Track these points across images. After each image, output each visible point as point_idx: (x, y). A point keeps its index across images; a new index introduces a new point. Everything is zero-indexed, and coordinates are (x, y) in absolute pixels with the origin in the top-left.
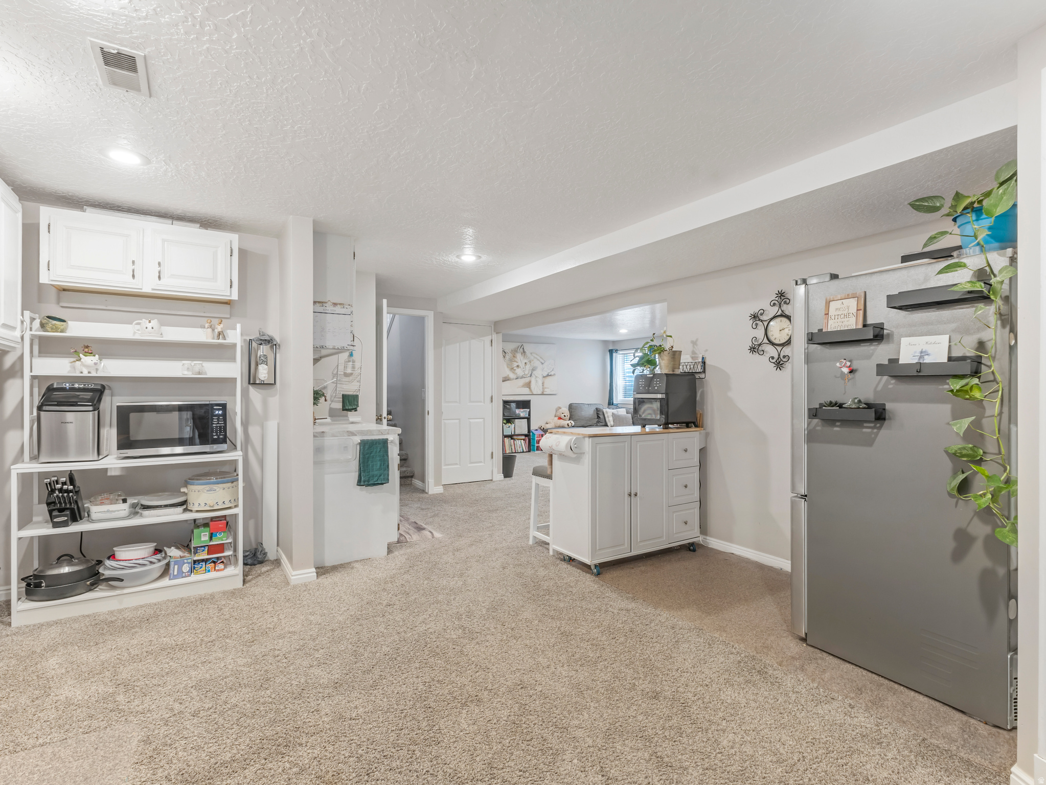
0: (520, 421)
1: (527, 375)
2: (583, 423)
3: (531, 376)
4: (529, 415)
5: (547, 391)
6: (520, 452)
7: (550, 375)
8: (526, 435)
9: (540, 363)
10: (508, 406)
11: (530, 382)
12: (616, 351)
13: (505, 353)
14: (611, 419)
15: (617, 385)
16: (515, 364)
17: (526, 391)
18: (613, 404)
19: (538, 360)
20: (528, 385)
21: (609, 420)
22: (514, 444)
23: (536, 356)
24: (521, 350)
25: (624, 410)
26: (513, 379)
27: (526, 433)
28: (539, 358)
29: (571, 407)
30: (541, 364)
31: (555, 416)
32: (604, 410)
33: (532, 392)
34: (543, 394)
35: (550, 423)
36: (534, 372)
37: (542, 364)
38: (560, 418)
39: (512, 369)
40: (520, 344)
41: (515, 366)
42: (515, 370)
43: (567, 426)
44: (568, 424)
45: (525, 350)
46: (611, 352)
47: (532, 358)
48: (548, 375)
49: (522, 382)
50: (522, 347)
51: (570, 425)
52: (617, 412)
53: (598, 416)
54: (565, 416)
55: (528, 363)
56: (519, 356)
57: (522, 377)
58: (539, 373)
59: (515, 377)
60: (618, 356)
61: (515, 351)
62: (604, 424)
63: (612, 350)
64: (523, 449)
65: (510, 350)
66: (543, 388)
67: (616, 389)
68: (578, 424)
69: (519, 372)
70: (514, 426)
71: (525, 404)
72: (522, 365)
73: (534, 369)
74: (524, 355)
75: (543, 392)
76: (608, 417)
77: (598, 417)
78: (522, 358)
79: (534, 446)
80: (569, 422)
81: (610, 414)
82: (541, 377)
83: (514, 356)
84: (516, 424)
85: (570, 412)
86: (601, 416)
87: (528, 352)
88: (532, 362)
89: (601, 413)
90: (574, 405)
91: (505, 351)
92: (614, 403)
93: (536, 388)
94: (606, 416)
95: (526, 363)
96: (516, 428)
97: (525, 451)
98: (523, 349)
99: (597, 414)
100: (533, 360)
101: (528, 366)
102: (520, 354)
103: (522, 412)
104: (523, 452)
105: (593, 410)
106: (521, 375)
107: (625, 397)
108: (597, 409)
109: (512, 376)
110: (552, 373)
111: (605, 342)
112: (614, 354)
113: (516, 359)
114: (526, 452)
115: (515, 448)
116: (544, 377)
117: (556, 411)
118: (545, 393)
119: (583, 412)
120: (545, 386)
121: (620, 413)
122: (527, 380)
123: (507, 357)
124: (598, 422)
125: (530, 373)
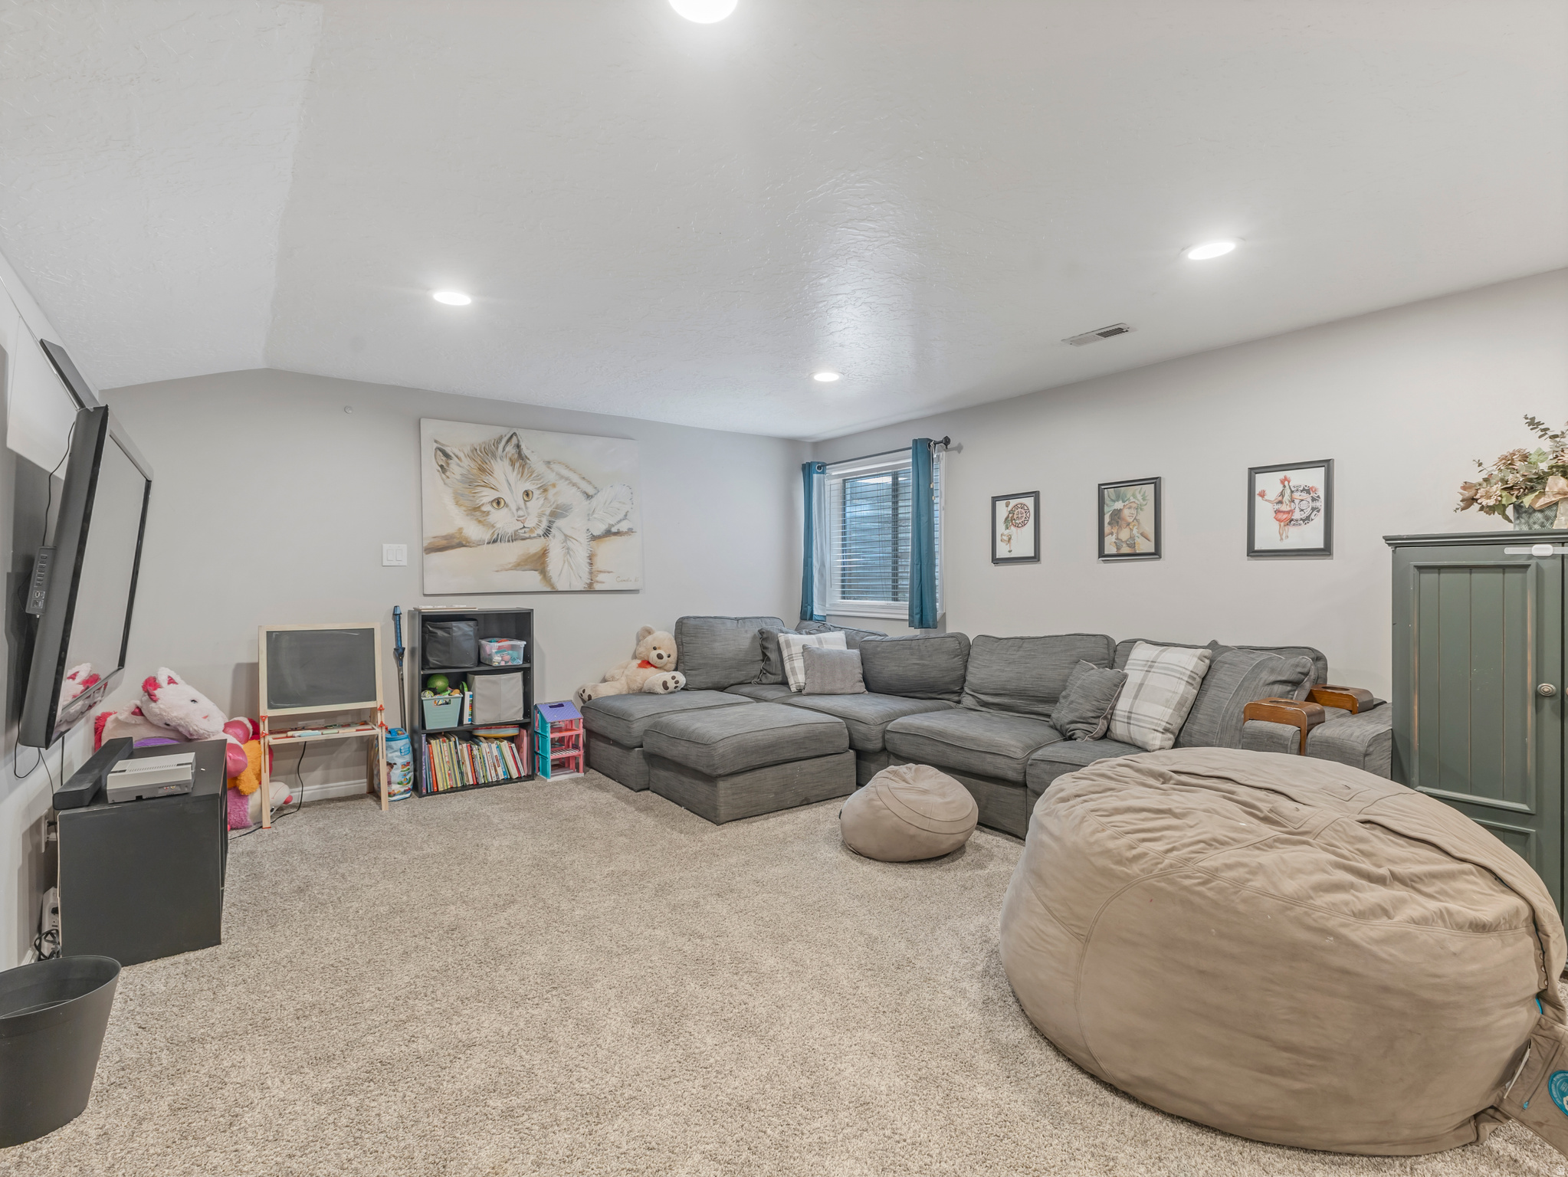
0: (494, 682)
1: (532, 530)
2: (717, 677)
3: (547, 533)
4: (528, 656)
5: (606, 582)
6: (498, 783)
7: (617, 533)
8: (522, 725)
9: (579, 494)
10: (440, 633)
11: (544, 553)
12: (822, 467)
13: (447, 455)
14: (799, 664)
15: (823, 565)
16: (487, 496)
17: (531, 579)
18: (811, 619)
19: (574, 485)
20: (539, 562)
21: (793, 669)
22: (472, 758)
23: (565, 472)
24: (511, 449)
25: (840, 635)
26: (480, 543)
27: (520, 717)
28: (575, 478)
29: (684, 630)
30: (583, 497)
31: (635, 657)
32: (782, 638)
33: (552, 586)
34: (590, 590)
35: (613, 679)
36: (559, 523)
37: (589, 497)
38: (646, 663)
39: (475, 511)
40: (506, 432)
41: (486, 500)
42: (488, 513)
43: (661, 690)
44: (665, 685)
45: (525, 451)
46: (807, 470)
47: (551, 477)
48: (608, 533)
49: (513, 552)
50: (514, 440)
51: (671, 685)
52: (820, 642)
53: (764, 655)
54: (660, 657)
55: (537, 493)
56: (502, 470)
57: (514, 538)
58: (575, 525)
59: (487, 537)
60: (827, 482)
61: (484, 456)
62: (779, 678)
63: (809, 465)
64: (507, 771)
65: (467, 450)
66: (591, 573)
67: (822, 575)
68: (701, 679)
69: (504, 521)
70: (472, 696)
71: (518, 624)
72: (514, 498)
73: (557, 513)
74: (523, 466)
75: (590, 585)
76: (791, 658)
77: (765, 658)
78: (513, 476)
79: (545, 758)
80: (667, 676)
81: (797, 650)
82: (583, 538)
83: (482, 470)
84: (477, 690)
85: (680, 644)
86: (773, 656)
87: (535, 461)
88: (551, 492)
89: (771, 646)
90: (692, 622)
91: (448, 450)
92: (815, 613)
93: (566, 570)
94: (785, 654)
95: (527, 494)
96: (477, 705)
97: (515, 775)
98: (518, 446)
99: (764, 648)
100: (554, 486)
101: (536, 504)
102: (507, 462)
103: (500, 650)
104: (509, 780)
105: (750, 635)
106: (510, 530)
107: (844, 598)
108: (761, 632)
109: (473, 531)
110: (624, 526)
111: (792, 443)
112: (815, 476)
113: (487, 479)
114: (520, 779)
115: (474, 771)
116: (594, 538)
117: (639, 641)
118: (597, 587)
119: (716, 645)
120: (599, 564)
121: (826, 647)
122: (534, 547)
123: (456, 469)
124: (764, 672)
125: (544, 524)
